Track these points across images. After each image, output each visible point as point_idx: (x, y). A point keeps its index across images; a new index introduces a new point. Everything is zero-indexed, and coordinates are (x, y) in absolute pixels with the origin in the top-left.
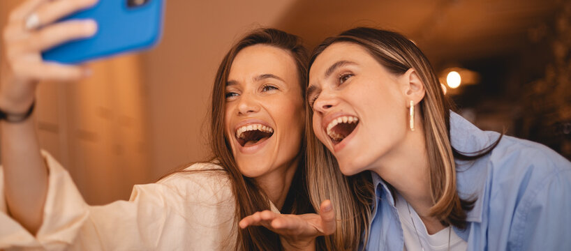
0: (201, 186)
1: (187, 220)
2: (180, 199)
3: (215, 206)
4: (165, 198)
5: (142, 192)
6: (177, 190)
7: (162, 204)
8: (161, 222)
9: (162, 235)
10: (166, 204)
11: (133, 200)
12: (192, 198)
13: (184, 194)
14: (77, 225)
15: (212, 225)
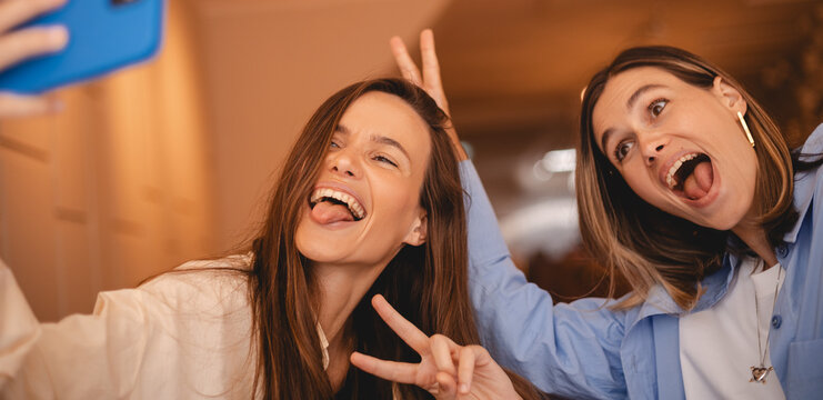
0: (200, 290)
1: (178, 341)
2: (167, 310)
3: (221, 320)
4: (145, 310)
5: (110, 301)
6: (164, 297)
7: (140, 318)
8: (140, 346)
9: (142, 364)
10: (146, 319)
11: (99, 313)
12: (186, 307)
13: (174, 302)
14: (22, 350)
15: (218, 347)
